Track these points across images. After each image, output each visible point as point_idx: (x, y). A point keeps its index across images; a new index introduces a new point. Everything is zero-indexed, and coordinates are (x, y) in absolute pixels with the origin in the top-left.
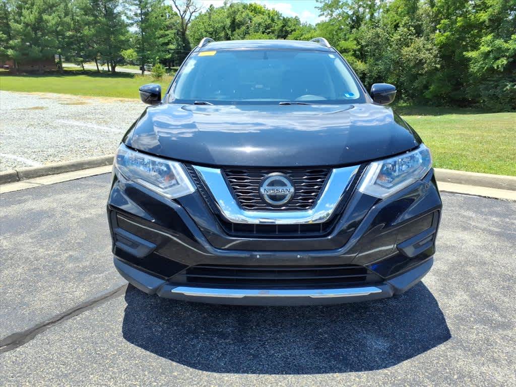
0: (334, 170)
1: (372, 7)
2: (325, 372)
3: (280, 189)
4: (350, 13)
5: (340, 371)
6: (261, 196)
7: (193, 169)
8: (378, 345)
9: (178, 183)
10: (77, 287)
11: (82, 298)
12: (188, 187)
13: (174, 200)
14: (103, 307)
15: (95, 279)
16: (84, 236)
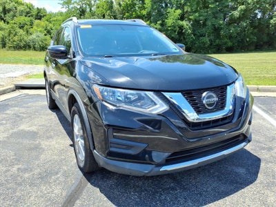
0: (228, 87)
1: (90, 5)
2: (237, 191)
3: (212, 100)
4: (79, 7)
5: (243, 188)
6: (204, 105)
7: (163, 95)
8: (241, 171)
9: (155, 104)
10: (51, 187)
11: (64, 194)
12: (163, 106)
13: (159, 115)
14: (84, 195)
15: (58, 179)
16: (12, 153)
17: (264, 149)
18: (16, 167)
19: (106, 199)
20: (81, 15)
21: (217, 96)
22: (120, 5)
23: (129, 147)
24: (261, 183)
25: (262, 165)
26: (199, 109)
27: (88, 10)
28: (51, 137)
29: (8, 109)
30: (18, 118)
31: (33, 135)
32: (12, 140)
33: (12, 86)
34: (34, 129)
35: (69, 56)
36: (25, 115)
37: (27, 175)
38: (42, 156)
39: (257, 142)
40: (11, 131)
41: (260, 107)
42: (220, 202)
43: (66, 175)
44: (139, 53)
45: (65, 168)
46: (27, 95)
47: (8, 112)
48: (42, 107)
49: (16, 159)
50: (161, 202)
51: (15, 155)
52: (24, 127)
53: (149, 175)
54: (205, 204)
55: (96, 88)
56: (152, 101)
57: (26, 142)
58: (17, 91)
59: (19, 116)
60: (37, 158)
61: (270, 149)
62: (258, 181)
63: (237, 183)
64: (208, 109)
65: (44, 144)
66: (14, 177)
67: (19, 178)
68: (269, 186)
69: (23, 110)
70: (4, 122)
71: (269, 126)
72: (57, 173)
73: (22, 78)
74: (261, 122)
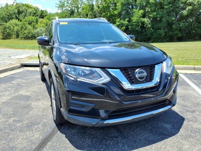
0: (156, 66)
1: (77, 8)
2: (162, 140)
3: (143, 74)
6: (136, 78)
7: (107, 70)
8: (168, 126)
9: (101, 77)
10: (33, 133)
11: (41, 138)
12: (107, 78)
13: (103, 84)
14: (54, 139)
15: (38, 127)
16: (11, 110)
17: (189, 111)
18: (13, 119)
19: (68, 142)
20: (71, 15)
21: (147, 72)
22: (99, 7)
23: (83, 106)
24: (182, 135)
25: (185, 123)
26: (132, 81)
27: (76, 11)
28: (39, 100)
29: (14, 80)
30: (19, 86)
31: (27, 98)
32: (13, 101)
33: (19, 65)
34: (28, 94)
35: (50, 44)
36: (24, 85)
37: (19, 124)
38: (31, 112)
39: (185, 106)
40: (13, 95)
41: (193, 82)
42: (148, 147)
43: (45, 125)
44: (101, 42)
45: (45, 121)
46: (28, 71)
47: (13, 82)
48: (37, 79)
49: (13, 114)
50: (106, 146)
51: (14, 111)
52: (22, 92)
53: (97, 126)
54: (137, 148)
55: (62, 65)
56: (100, 75)
57: (22, 102)
58: (22, 68)
59: (20, 85)
60: (28, 113)
61: (194, 111)
62: (179, 134)
63: (163, 134)
64: (140, 81)
65: (34, 104)
66: (10, 125)
67: (13, 126)
68: (186, 138)
69: (24, 81)
70: (10, 89)
71: (197, 95)
72: (39, 124)
73: (26, 59)
74: (191, 92)
